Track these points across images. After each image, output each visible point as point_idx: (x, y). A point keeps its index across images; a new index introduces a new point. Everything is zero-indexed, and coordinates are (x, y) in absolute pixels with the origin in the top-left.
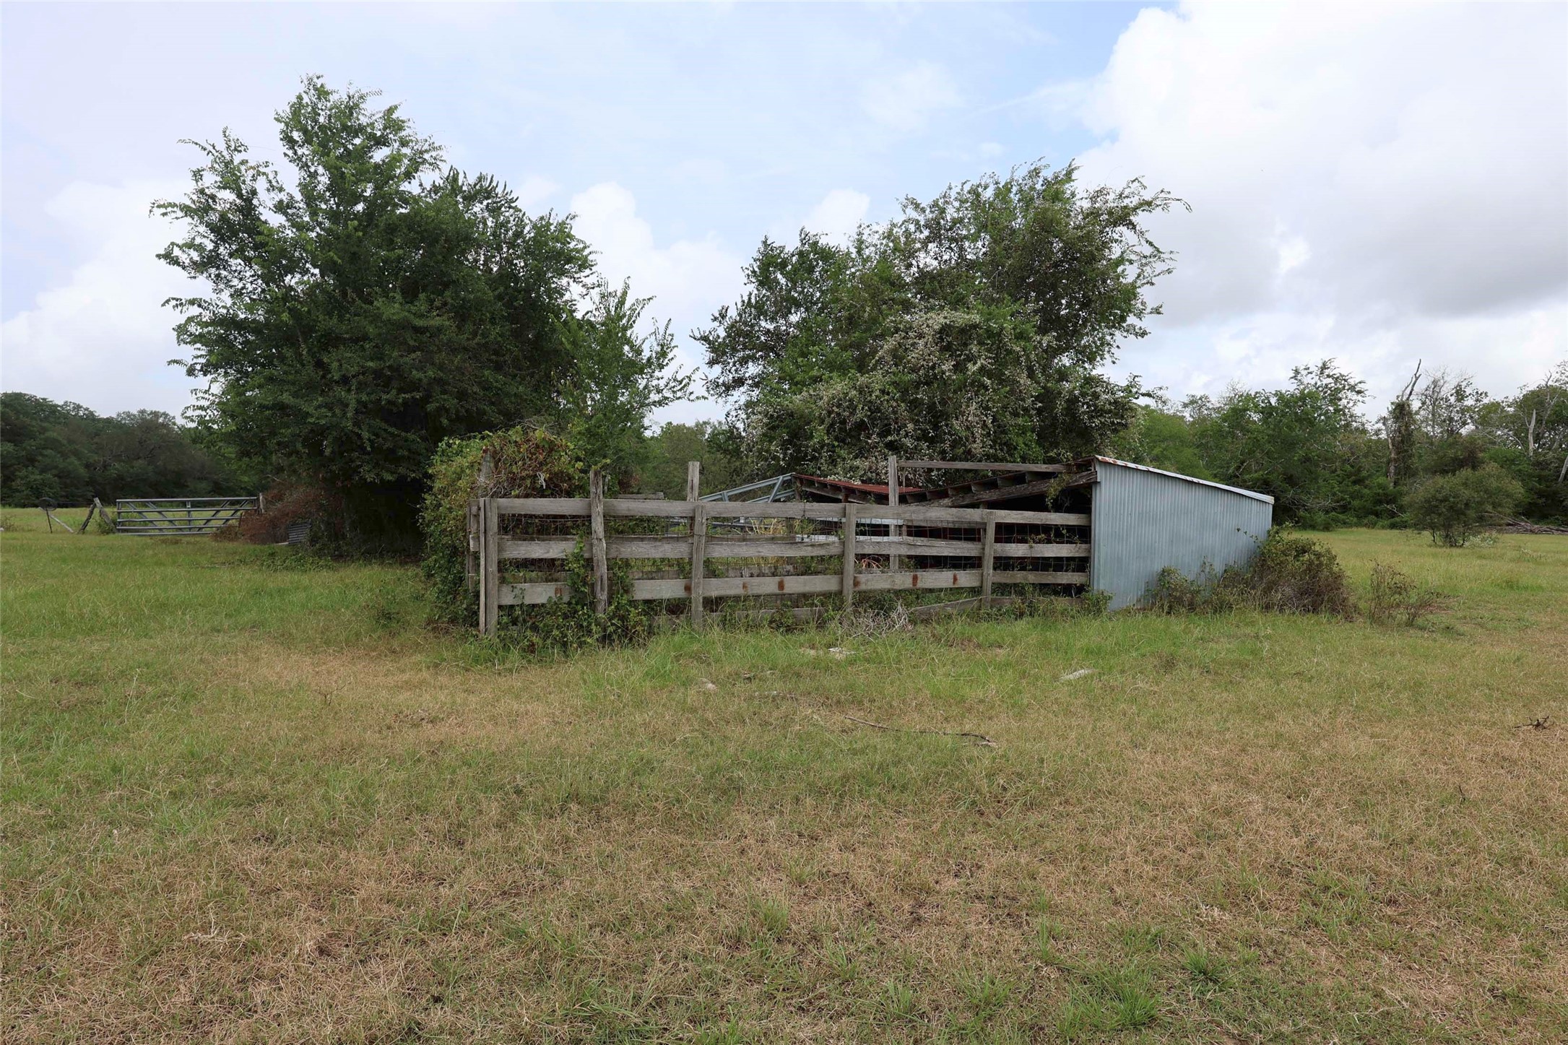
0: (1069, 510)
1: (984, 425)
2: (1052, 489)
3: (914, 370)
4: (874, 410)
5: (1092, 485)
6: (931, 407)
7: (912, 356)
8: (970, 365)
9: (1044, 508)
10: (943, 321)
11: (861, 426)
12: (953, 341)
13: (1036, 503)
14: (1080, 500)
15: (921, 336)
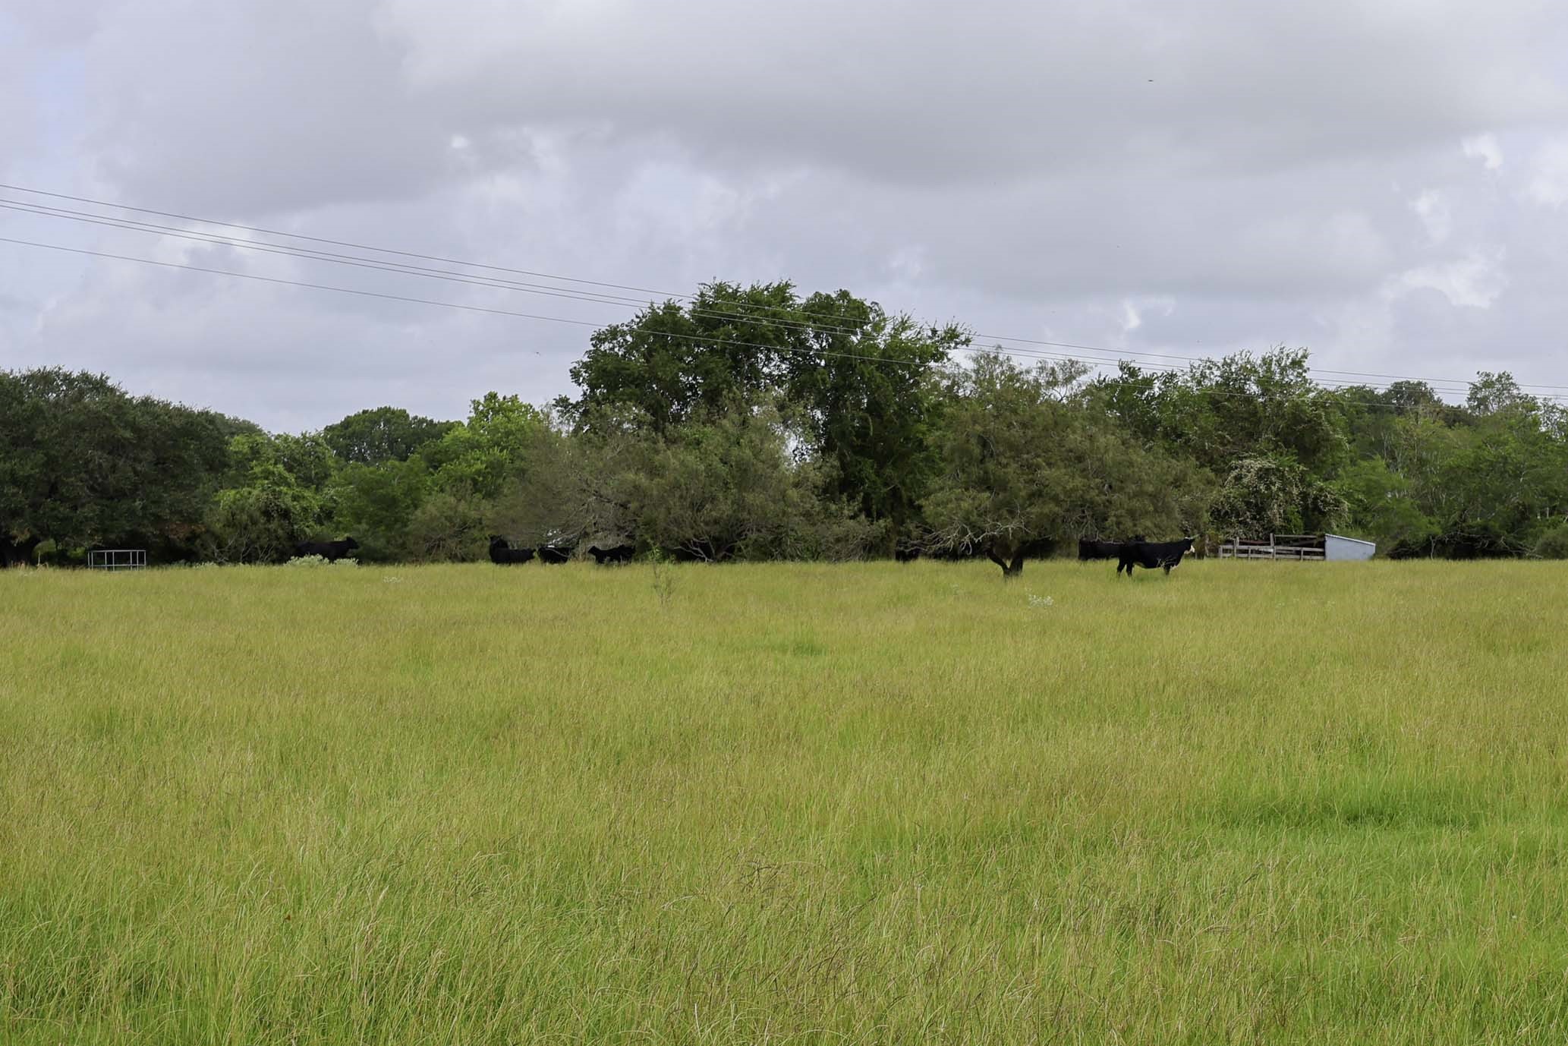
0: (1319, 547)
1: (1280, 514)
2: (1315, 542)
3: (1248, 487)
4: (1232, 506)
5: (1325, 541)
6: (1256, 505)
7: (1245, 481)
8: (1273, 487)
9: (1312, 547)
10: (1259, 466)
11: (1226, 513)
12: (1264, 474)
13: (1311, 546)
14: (1322, 545)
15: (1249, 472)
